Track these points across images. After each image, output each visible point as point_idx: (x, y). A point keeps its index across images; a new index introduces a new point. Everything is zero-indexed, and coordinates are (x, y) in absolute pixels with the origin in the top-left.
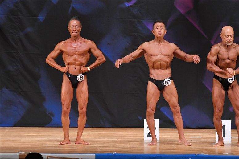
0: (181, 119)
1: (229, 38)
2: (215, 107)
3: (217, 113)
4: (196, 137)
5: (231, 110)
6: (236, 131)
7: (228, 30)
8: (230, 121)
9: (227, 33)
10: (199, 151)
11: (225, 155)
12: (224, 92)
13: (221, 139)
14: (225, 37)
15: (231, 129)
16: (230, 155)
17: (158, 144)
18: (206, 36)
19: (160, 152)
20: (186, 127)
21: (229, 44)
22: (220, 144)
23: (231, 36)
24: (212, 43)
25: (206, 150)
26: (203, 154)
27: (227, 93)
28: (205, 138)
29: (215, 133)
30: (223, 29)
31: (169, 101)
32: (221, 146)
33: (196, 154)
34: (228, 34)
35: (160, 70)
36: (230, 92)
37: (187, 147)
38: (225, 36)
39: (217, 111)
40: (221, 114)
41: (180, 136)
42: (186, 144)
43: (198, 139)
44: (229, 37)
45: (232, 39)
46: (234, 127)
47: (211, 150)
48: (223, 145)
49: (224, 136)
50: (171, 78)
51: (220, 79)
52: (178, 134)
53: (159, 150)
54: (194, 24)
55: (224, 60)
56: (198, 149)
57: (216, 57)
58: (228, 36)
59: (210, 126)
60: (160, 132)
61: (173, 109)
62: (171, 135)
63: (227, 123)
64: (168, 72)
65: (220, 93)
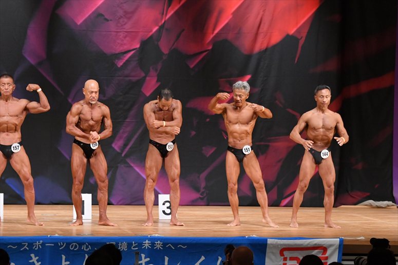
0: (34, 195)
1: (94, 95)
2: (75, 178)
3: (77, 185)
4: (49, 215)
5: (92, 181)
6: (97, 207)
7: (92, 85)
8: (91, 195)
9: (92, 88)
10: (52, 232)
11: (85, 236)
12: (85, 160)
13: (79, 217)
14: (89, 94)
15: (92, 205)
16: (90, 236)
17: (2, 224)
18: (62, 92)
19: (3, 234)
20: (38, 203)
21: (93, 103)
22: (78, 223)
23: (96, 92)
24: (70, 101)
25: (61, 230)
26: (57, 235)
27: (88, 161)
28: (60, 216)
29: (73, 210)
30: (86, 83)
31: (19, 172)
32: (80, 225)
33: (49, 236)
34: (93, 90)
35: (6, 133)
36: (92, 160)
37: (37, 226)
38: (89, 92)
39: (77, 183)
40: (81, 187)
41: (29, 213)
42: (36, 224)
43: (52, 217)
44: (94, 93)
45: (96, 96)
46: (95, 202)
47: (67, 231)
48: (81, 224)
49: (83, 213)
50: (21, 144)
51: (82, 144)
52: (27, 212)
53: (4, 231)
54: (48, 78)
55: (87, 121)
56: (51, 229)
57: (77, 117)
58: (92, 92)
59: (66, 201)
60: (4, 209)
61: (25, 182)
62: (19, 212)
63: (87, 198)
64: (18, 135)
65: (82, 161)
